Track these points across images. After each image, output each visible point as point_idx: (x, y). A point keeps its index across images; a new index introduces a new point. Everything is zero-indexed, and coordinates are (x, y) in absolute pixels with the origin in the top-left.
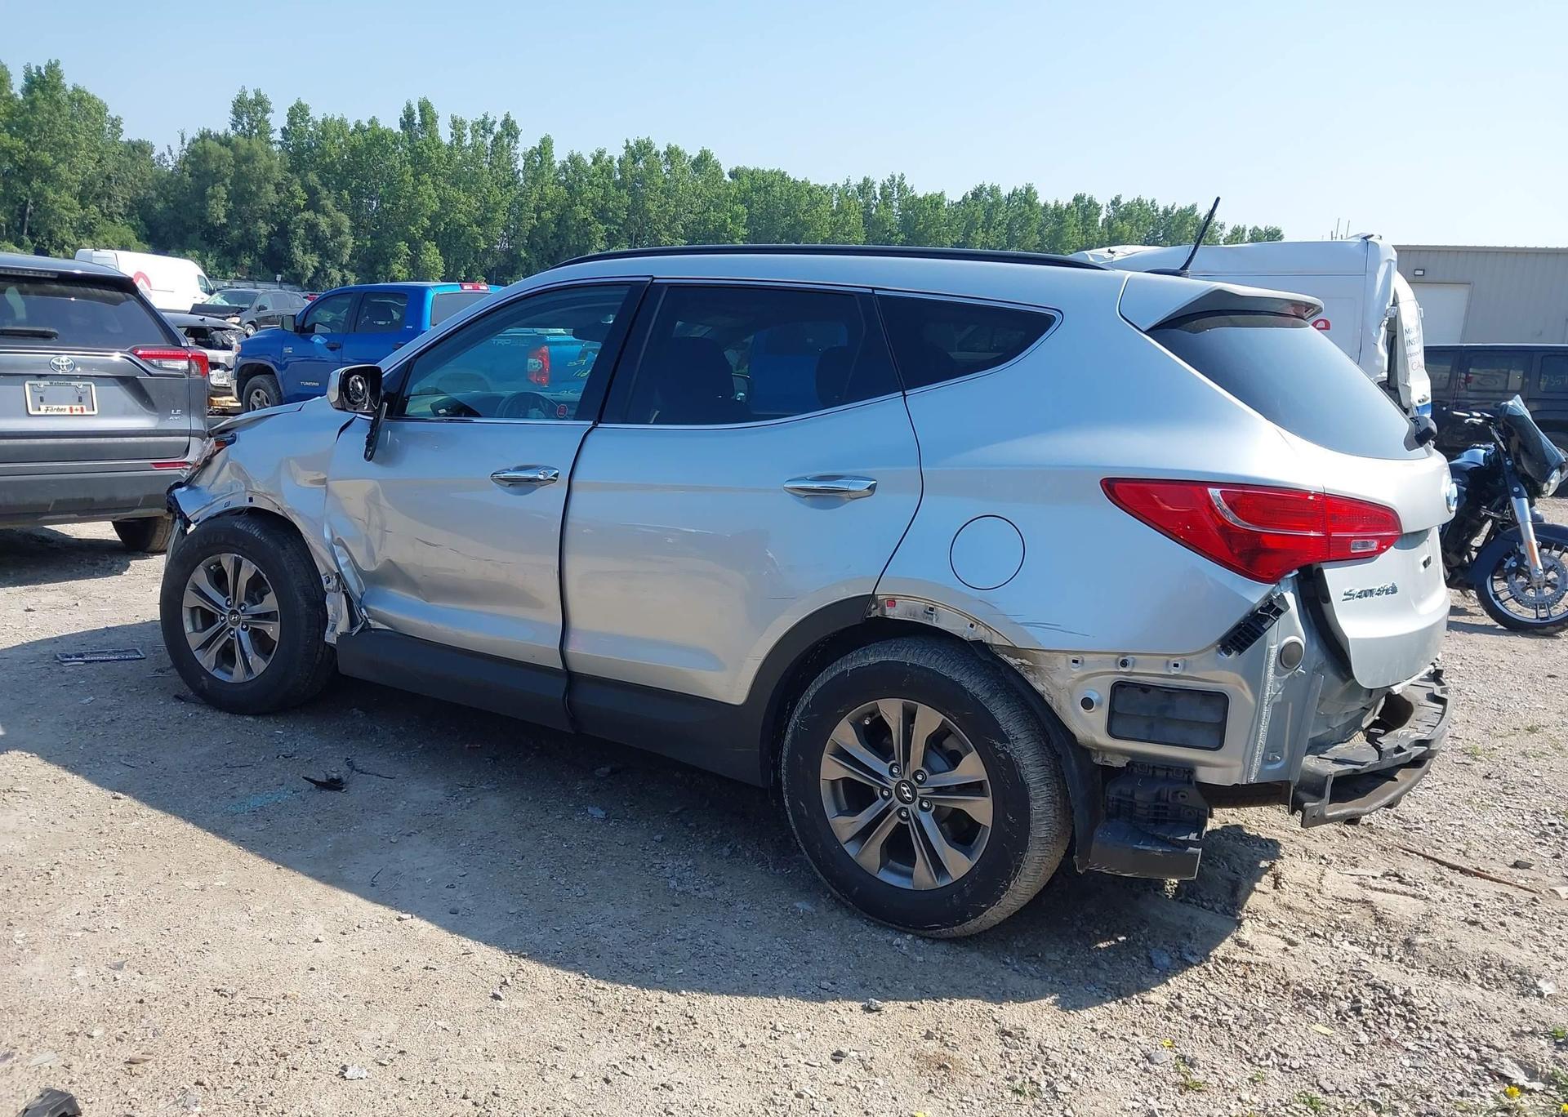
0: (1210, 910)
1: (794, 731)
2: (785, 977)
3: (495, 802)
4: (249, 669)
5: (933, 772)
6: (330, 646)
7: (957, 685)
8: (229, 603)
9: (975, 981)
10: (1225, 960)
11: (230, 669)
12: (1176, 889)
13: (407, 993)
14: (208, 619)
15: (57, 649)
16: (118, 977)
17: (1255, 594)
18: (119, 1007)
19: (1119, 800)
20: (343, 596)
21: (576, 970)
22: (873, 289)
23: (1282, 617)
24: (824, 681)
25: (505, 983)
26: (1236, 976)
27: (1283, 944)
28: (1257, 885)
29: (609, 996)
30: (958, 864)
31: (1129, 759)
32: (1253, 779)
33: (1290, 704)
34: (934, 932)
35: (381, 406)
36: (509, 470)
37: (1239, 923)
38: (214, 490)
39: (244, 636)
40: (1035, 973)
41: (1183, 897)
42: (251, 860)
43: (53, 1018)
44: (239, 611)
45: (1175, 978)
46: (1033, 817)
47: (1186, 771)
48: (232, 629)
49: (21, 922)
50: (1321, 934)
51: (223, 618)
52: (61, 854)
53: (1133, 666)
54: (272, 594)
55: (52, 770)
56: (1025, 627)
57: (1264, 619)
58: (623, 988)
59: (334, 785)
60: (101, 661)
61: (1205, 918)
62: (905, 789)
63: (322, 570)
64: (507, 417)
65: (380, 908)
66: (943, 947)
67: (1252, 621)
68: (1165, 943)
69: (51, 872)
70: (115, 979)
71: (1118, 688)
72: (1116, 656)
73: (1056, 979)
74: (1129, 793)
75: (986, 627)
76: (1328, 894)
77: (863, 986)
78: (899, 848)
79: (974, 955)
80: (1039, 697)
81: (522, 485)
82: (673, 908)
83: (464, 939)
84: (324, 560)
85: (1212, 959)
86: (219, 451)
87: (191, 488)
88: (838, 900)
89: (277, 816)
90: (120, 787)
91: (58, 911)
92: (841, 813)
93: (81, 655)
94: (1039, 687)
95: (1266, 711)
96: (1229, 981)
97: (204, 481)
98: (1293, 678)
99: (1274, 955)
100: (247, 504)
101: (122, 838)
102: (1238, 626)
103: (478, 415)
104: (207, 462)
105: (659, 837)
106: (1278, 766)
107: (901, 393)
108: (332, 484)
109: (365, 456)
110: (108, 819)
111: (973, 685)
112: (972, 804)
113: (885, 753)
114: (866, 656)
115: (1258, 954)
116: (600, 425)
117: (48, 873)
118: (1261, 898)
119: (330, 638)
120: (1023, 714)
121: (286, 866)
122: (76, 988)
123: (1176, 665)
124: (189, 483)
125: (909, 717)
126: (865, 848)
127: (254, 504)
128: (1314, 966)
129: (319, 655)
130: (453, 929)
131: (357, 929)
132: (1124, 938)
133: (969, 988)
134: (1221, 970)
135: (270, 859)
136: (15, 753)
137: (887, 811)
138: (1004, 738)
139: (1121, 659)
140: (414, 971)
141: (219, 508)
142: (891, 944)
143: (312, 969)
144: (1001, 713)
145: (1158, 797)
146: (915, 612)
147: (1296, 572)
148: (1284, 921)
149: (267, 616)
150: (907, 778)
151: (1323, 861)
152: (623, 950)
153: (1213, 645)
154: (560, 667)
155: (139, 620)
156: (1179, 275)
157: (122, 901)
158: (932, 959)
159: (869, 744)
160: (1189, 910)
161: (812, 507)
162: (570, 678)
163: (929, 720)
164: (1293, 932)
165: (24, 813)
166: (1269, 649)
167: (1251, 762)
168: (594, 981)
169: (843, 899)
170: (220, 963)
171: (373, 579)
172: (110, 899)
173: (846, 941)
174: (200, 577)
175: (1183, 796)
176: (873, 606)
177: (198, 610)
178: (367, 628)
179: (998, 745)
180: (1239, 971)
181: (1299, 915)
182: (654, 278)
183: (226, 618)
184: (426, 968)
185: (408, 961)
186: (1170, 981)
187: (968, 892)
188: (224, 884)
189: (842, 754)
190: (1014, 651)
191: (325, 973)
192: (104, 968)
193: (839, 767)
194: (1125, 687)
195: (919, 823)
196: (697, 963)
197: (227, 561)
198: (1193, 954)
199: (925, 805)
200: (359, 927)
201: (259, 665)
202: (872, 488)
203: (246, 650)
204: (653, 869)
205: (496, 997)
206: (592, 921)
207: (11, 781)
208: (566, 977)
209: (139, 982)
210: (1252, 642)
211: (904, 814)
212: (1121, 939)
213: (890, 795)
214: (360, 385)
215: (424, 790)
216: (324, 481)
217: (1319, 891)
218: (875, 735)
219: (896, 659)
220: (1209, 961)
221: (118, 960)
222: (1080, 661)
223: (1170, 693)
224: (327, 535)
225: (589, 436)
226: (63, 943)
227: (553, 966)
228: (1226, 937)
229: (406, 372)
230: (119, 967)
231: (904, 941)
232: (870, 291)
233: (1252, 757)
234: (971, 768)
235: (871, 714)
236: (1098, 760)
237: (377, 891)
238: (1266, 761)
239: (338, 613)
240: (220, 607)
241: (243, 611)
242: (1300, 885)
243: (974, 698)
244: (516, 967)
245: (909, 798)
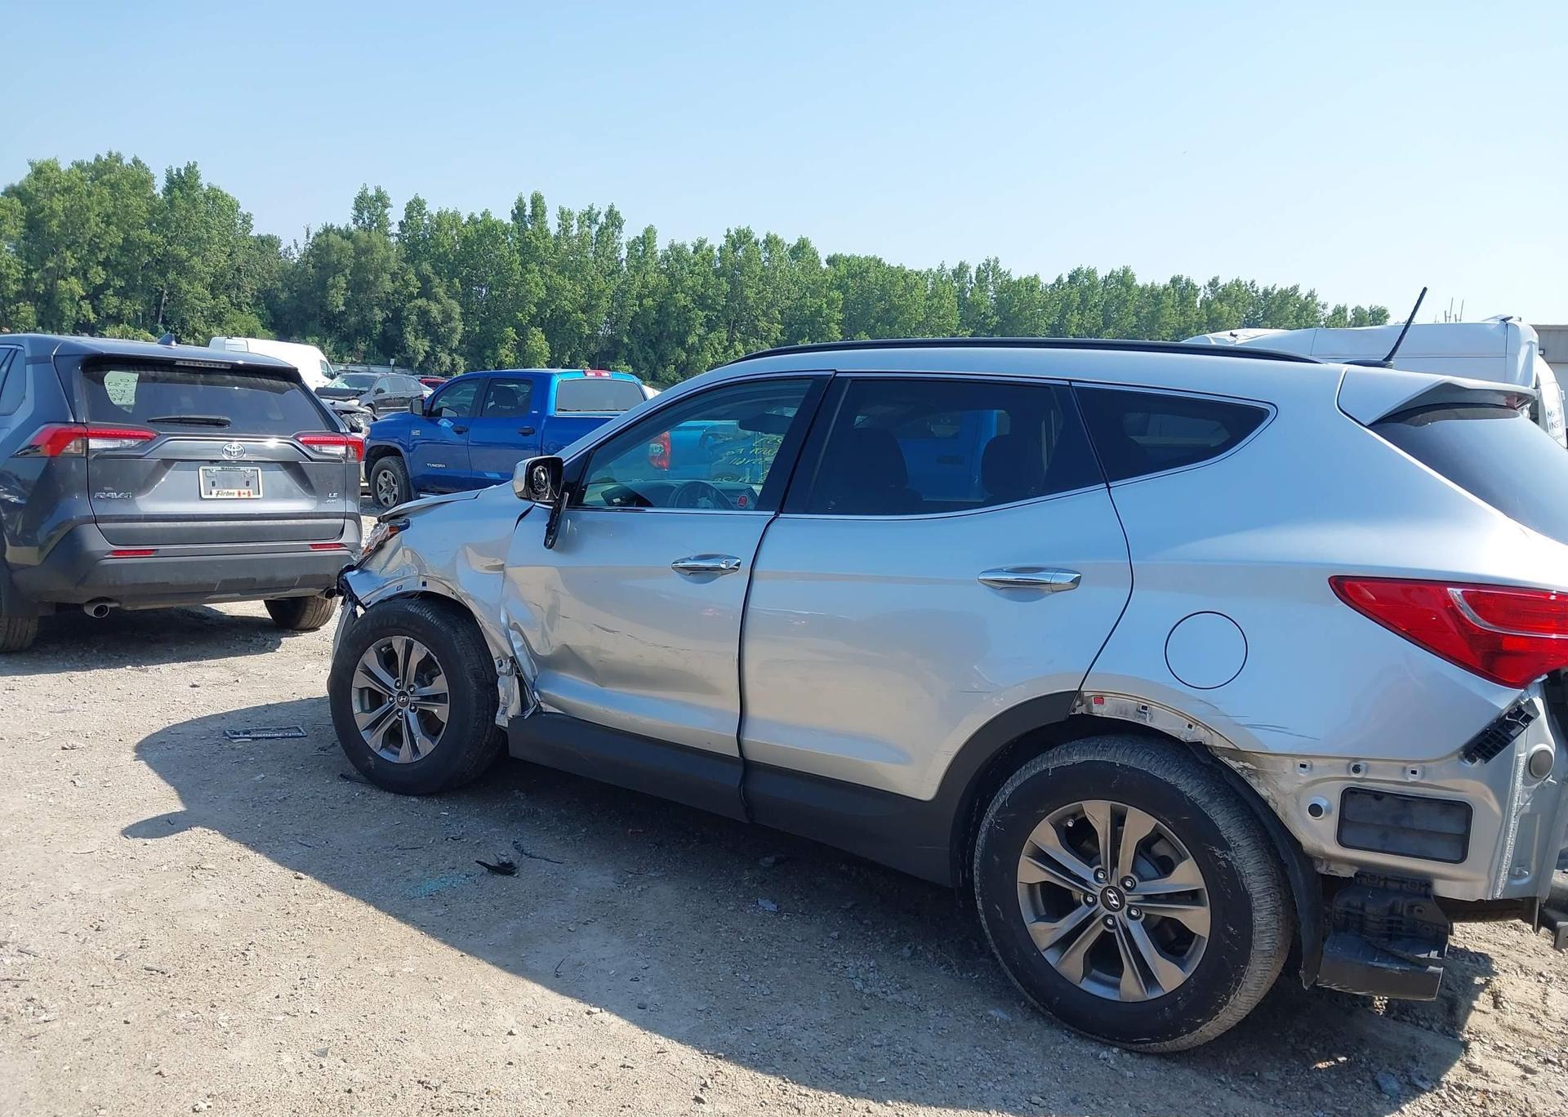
0: (1427, 1029)
1: (989, 831)
2: (992, 1090)
3: (666, 892)
4: (415, 750)
5: (1142, 879)
6: (501, 731)
7: (1173, 788)
8: (398, 684)
9: (1192, 1101)
10: (1459, 1087)
11: (396, 749)
12: (1386, 1005)
13: (608, 1092)
14: (376, 699)
15: (225, 725)
16: (324, 1064)
17: (1503, 699)
18: (329, 1097)
19: (1347, 913)
20: (516, 680)
21: (775, 1074)
22: (1070, 381)
23: (1532, 724)
24: (1023, 780)
25: (705, 1085)
26: (1473, 1105)
27: (1519, 1072)
28: (1475, 1003)
29: (815, 1102)
30: (1171, 976)
31: (1356, 869)
32: (1498, 895)
33: (1539, 816)
34: (1142, 1046)
35: (562, 496)
36: (690, 559)
37: (1465, 1046)
38: (385, 574)
39: (412, 717)
40: (1254, 1093)
41: (1395, 1013)
42: (435, 946)
43: (266, 1107)
44: (408, 693)
45: (1407, 1106)
46: (1257, 929)
47: (1424, 883)
48: (399, 710)
49: (223, 1004)
50: (1556, 1060)
51: (391, 699)
52: (254, 934)
53: (1367, 771)
54: (442, 677)
55: (233, 848)
56: (1247, 729)
57: (1512, 726)
58: (827, 1095)
59: (506, 869)
60: (267, 738)
61: (1428, 1039)
62: (1111, 895)
63: (495, 653)
64: (679, 507)
65: (568, 1000)
66: (1151, 1062)
67: (1499, 727)
68: (1390, 1066)
69: (246, 952)
70: (321, 1066)
71: (1349, 794)
72: (1348, 761)
73: (1279, 1102)
74: (1359, 905)
75: (1206, 727)
76: (1556, 1016)
77: (1074, 1101)
78: (1104, 956)
79: (1187, 1072)
80: (1263, 802)
81: (702, 572)
82: (863, 1012)
83: (657, 1036)
84: (497, 644)
85: (1445, 1085)
86: (392, 536)
87: (362, 571)
88: (1033, 1008)
89: (453, 901)
90: (300, 866)
91: (257, 993)
92: (1039, 919)
93: (248, 732)
94: (1263, 792)
95: (1514, 824)
96: (1467, 1110)
97: (375, 566)
98: (1542, 788)
99: (1512, 1084)
100: (421, 588)
101: (309, 920)
102: (1484, 733)
103: (649, 505)
104: (380, 546)
105: (835, 934)
106: (1525, 881)
107: (1104, 485)
108: (510, 570)
109: (545, 544)
110: (293, 900)
111: (1190, 787)
112: (1187, 913)
113: (1089, 858)
114: (1069, 754)
115: (1494, 1082)
116: (781, 515)
117: (243, 954)
118: (1480, 1018)
119: (502, 721)
120: (1243, 820)
121: (470, 953)
122: (285, 1075)
123: (1414, 772)
124: (360, 566)
125: (1118, 820)
126: (1067, 956)
127: (428, 588)
128: (1559, 1098)
129: (487, 737)
130: (645, 1025)
131: (548, 1022)
132: (1345, 1059)
133: (1187, 1108)
134: (1456, 1097)
135: (453, 945)
136: (198, 830)
137: (1092, 918)
138: (1225, 846)
139: (1352, 765)
140: (611, 1068)
141: (391, 590)
142: (1096, 1057)
143: (510, 1063)
144: (1222, 819)
145: (1392, 911)
146: (1126, 710)
147: (1545, 677)
148: (1512, 1045)
149: (436, 698)
150: (1114, 884)
151: (1542, 979)
152: (819, 1055)
153: (1456, 752)
154: (737, 755)
155: (296, 698)
156: (1383, 366)
157: (317, 985)
158: (1143, 1074)
159: (1073, 847)
160: (1409, 1030)
161: (1009, 598)
162: (747, 767)
163: (1139, 824)
164: (1524, 1057)
165: (214, 891)
166: (1518, 757)
167: (1497, 878)
168: (796, 1087)
169: (1042, 1009)
170: (419, 1054)
171: (545, 663)
172: (306, 982)
173: (1048, 1052)
174: (371, 659)
175: (1420, 911)
176: (1078, 703)
177: (367, 691)
178: (539, 711)
179: (1218, 853)
180: (1477, 1100)
181: (1527, 1038)
182: (837, 372)
183: (394, 700)
184: (624, 1066)
185: (603, 1058)
186: (1403, 1108)
187: (1182, 1005)
188: (411, 970)
189: (1041, 857)
190: (1236, 754)
191: (524, 1068)
192: (309, 1055)
193: (1039, 870)
194: (1356, 793)
195: (1127, 931)
196: (898, 1072)
197: (398, 644)
198: (1423, 1079)
199: (1134, 913)
200: (550, 1020)
201: (426, 746)
202: (1076, 581)
203: (414, 732)
204: (835, 969)
205: (698, 1100)
206: (783, 1021)
207: (197, 858)
208: (767, 1082)
209: (344, 1072)
210: (1499, 750)
211: (1110, 922)
212: (1342, 1059)
213: (1095, 902)
214: (542, 475)
215: (595, 877)
216: (501, 567)
217: (1545, 1012)
218: (1079, 836)
219: (1104, 759)
220: (1441, 1088)
221: (321, 1046)
222: (1308, 765)
223: (1406, 801)
224: (503, 620)
225: (771, 526)
226: (266, 1028)
227: (751, 1068)
228: (1455, 1062)
229: (585, 461)
230: (324, 1054)
231: (1110, 1054)
232: (1067, 383)
233: (1499, 871)
234: (1187, 875)
235: (1073, 816)
236: (1322, 870)
237: (563, 980)
238: (1512, 875)
239: (509, 695)
240: (389, 688)
241: (412, 693)
242: (1522, 1005)
243: (1192, 803)
244: (714, 1069)
245: (1116, 905)
